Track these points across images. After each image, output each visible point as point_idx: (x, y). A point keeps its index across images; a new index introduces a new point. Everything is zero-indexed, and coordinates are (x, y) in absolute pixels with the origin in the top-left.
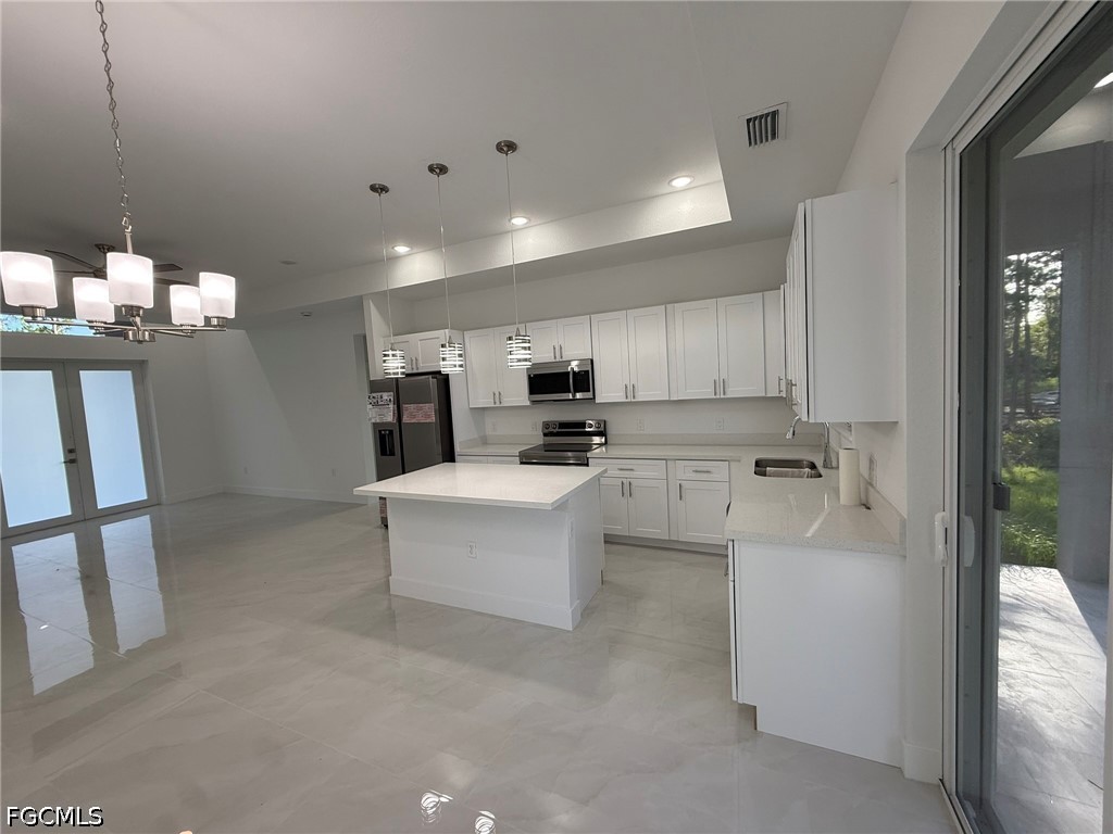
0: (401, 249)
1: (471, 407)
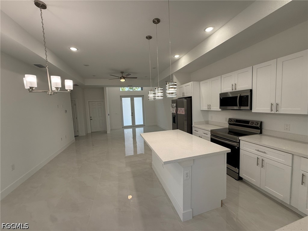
1: (201, 110)
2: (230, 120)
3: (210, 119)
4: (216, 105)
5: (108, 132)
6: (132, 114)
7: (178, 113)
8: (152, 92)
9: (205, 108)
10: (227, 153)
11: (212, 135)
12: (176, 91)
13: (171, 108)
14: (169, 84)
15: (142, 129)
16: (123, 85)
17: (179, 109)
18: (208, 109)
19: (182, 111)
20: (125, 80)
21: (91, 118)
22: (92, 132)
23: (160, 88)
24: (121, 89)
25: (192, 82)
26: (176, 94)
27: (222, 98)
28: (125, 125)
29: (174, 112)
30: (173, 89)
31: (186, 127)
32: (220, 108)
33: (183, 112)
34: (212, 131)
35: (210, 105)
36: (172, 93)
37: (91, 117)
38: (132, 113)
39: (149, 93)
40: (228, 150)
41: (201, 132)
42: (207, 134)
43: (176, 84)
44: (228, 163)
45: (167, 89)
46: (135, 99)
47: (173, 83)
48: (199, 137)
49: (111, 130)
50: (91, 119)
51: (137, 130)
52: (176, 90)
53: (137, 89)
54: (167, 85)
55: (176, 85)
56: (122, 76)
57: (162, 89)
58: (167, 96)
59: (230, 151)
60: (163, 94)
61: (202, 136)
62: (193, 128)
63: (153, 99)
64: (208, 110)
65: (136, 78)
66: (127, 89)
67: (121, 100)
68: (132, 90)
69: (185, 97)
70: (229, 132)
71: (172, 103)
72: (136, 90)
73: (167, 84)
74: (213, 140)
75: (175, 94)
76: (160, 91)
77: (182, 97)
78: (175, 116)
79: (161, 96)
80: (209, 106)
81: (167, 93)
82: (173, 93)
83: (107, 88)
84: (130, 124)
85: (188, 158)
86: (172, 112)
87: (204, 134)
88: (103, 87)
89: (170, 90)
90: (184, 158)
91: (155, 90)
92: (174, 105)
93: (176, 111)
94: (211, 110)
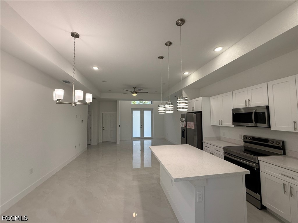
0: (186, 73)
1: (212, 125)
2: (245, 137)
3: (222, 135)
4: (228, 121)
5: (118, 143)
6: (141, 126)
7: (187, 127)
8: (162, 106)
9: (216, 123)
10: (246, 175)
11: (225, 153)
12: (187, 105)
13: (180, 122)
14: (180, 99)
15: (150, 141)
16: (135, 99)
17: (188, 123)
18: (220, 124)
19: (192, 126)
20: (137, 95)
21: (103, 129)
22: (103, 142)
23: (170, 103)
24: (132, 103)
25: (202, 97)
26: (187, 109)
27: (234, 114)
29: (184, 126)
30: (184, 104)
31: (196, 142)
32: (233, 125)
33: (193, 127)
34: (225, 148)
35: (222, 121)
36: (183, 108)
38: (141, 125)
39: (159, 107)
40: (247, 172)
41: (212, 149)
42: (219, 151)
45: (178, 104)
46: (145, 112)
47: (184, 98)
48: (211, 154)
49: (121, 141)
50: (103, 130)
51: (147, 143)
55: (187, 100)
56: (135, 91)
57: (173, 103)
58: (178, 110)
59: (249, 173)
60: (173, 108)
61: (213, 153)
63: (163, 112)
65: (147, 93)
66: (137, 102)
67: (132, 113)
68: (142, 104)
69: (194, 111)
70: (245, 150)
71: (181, 117)
72: (146, 103)
73: (178, 99)
74: (226, 158)
75: (186, 108)
76: (170, 105)
77: (192, 111)
78: (184, 130)
79: (171, 110)
80: (221, 122)
81: (178, 107)
82: (184, 107)
83: (120, 101)
84: (139, 135)
85: (201, 176)
86: (181, 126)
87: (216, 151)
88: (117, 101)
89: (181, 104)
90: (196, 177)
91: (166, 104)
92: (183, 119)
93: (186, 125)
94: (223, 125)
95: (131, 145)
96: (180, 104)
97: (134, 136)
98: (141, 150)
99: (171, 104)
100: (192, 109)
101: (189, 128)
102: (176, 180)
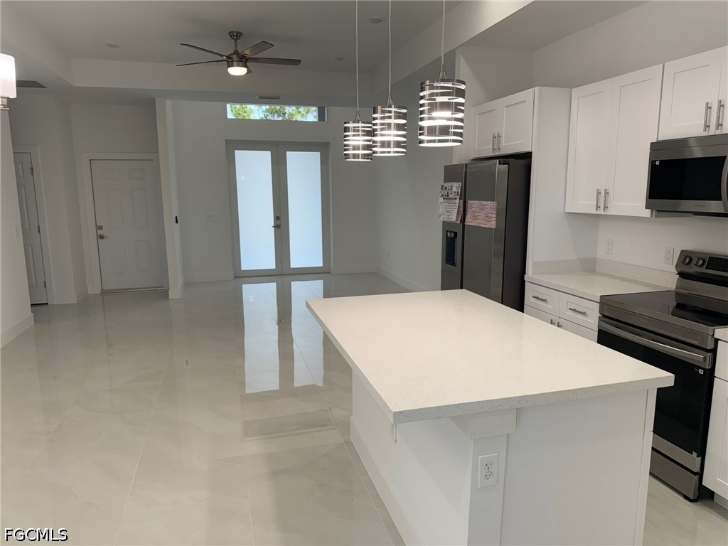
1: (566, 211)
2: (686, 258)
3: (601, 253)
5: (175, 292)
6: (278, 223)
7: (469, 221)
8: (360, 125)
9: (585, 205)
10: (660, 390)
11: (604, 317)
12: (461, 120)
13: (441, 199)
14: (432, 87)
15: (317, 285)
16: (243, 94)
17: (473, 205)
18: (598, 207)
19: (485, 215)
20: (249, 71)
21: (100, 232)
22: (104, 292)
23: (393, 109)
24: (231, 111)
25: (537, 89)
26: (460, 135)
27: (658, 163)
28: (245, 266)
29: (453, 217)
30: (448, 114)
31: (497, 279)
32: (646, 208)
33: (488, 219)
34: (605, 302)
35: (606, 193)
36: (444, 130)
37: (101, 228)
38: (277, 218)
39: (346, 129)
40: (665, 378)
41: (558, 304)
42: (584, 313)
43: (463, 91)
44: (657, 430)
45: (422, 112)
46: (292, 157)
47: (450, 85)
48: (552, 323)
49: (187, 285)
50: (101, 237)
51: (299, 289)
52: (460, 115)
53: (303, 115)
54: (422, 94)
55: (460, 93)
56: (236, 52)
57: (404, 111)
58: (421, 142)
59: (671, 383)
60: (404, 133)
61: (561, 322)
62: (527, 286)
63: (365, 156)
64: (595, 212)
65: (297, 62)
66: (256, 112)
67: (231, 161)
68: (281, 119)
69: (503, 152)
70: (680, 306)
71: (446, 181)
73: (422, 90)
74: (605, 339)
75: (455, 134)
76: (393, 121)
77: (491, 154)
78: (456, 234)
79: (398, 144)
80: (603, 196)
81: (421, 128)
82: (448, 127)
83: (169, 103)
84: (268, 261)
85: (498, 400)
86: (442, 219)
87: (570, 313)
88: (154, 99)
89: (434, 114)
90: (479, 402)
91: (375, 116)
92: (455, 189)
93: (461, 213)
94: (611, 212)
95: (237, 301)
96: (430, 111)
97: (247, 264)
98: (280, 322)
99: (399, 116)
100: (493, 145)
101: (474, 224)
102: (402, 417)
